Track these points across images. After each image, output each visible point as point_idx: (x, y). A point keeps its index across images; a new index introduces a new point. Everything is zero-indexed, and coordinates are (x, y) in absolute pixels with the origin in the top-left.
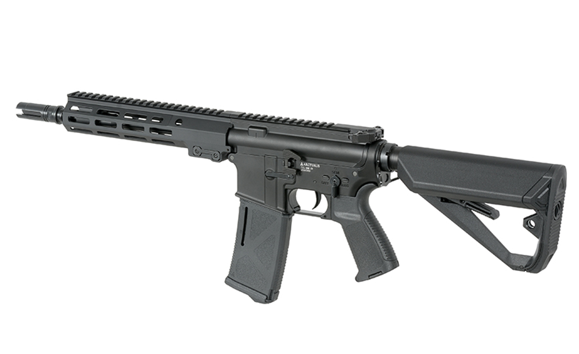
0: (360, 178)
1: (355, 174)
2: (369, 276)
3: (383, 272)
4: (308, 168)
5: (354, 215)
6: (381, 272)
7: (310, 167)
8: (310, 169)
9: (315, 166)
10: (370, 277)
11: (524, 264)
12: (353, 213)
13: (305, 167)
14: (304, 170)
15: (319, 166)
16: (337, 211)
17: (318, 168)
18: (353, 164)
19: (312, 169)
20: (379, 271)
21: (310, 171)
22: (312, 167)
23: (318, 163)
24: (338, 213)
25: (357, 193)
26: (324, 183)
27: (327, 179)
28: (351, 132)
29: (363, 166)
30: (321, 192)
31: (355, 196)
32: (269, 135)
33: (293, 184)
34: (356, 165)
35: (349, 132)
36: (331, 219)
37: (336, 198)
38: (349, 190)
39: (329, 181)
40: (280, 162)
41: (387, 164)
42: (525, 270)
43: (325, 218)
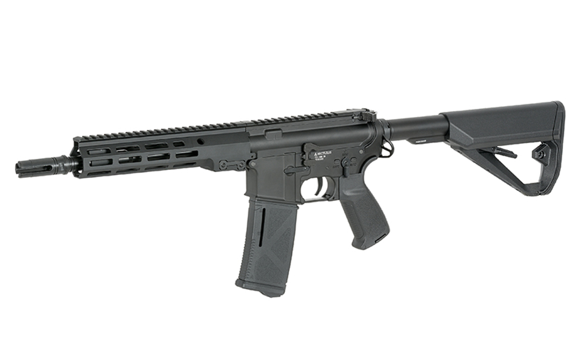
0: (366, 154)
1: (361, 152)
4: (321, 157)
5: (361, 189)
7: (323, 155)
8: (323, 157)
9: (327, 153)
11: (538, 189)
13: (318, 156)
14: (319, 159)
15: (330, 152)
17: (330, 154)
18: (359, 143)
19: (325, 156)
21: (323, 159)
22: (325, 155)
23: (330, 150)
24: (347, 191)
25: (361, 169)
26: (336, 167)
27: (338, 163)
28: (353, 115)
29: (369, 142)
30: (333, 176)
31: (360, 172)
32: (285, 135)
33: (308, 175)
34: (362, 143)
35: (352, 115)
36: (339, 199)
37: (345, 178)
38: (356, 168)
39: (340, 164)
40: (298, 157)
41: (389, 136)
42: (540, 194)
43: (334, 199)
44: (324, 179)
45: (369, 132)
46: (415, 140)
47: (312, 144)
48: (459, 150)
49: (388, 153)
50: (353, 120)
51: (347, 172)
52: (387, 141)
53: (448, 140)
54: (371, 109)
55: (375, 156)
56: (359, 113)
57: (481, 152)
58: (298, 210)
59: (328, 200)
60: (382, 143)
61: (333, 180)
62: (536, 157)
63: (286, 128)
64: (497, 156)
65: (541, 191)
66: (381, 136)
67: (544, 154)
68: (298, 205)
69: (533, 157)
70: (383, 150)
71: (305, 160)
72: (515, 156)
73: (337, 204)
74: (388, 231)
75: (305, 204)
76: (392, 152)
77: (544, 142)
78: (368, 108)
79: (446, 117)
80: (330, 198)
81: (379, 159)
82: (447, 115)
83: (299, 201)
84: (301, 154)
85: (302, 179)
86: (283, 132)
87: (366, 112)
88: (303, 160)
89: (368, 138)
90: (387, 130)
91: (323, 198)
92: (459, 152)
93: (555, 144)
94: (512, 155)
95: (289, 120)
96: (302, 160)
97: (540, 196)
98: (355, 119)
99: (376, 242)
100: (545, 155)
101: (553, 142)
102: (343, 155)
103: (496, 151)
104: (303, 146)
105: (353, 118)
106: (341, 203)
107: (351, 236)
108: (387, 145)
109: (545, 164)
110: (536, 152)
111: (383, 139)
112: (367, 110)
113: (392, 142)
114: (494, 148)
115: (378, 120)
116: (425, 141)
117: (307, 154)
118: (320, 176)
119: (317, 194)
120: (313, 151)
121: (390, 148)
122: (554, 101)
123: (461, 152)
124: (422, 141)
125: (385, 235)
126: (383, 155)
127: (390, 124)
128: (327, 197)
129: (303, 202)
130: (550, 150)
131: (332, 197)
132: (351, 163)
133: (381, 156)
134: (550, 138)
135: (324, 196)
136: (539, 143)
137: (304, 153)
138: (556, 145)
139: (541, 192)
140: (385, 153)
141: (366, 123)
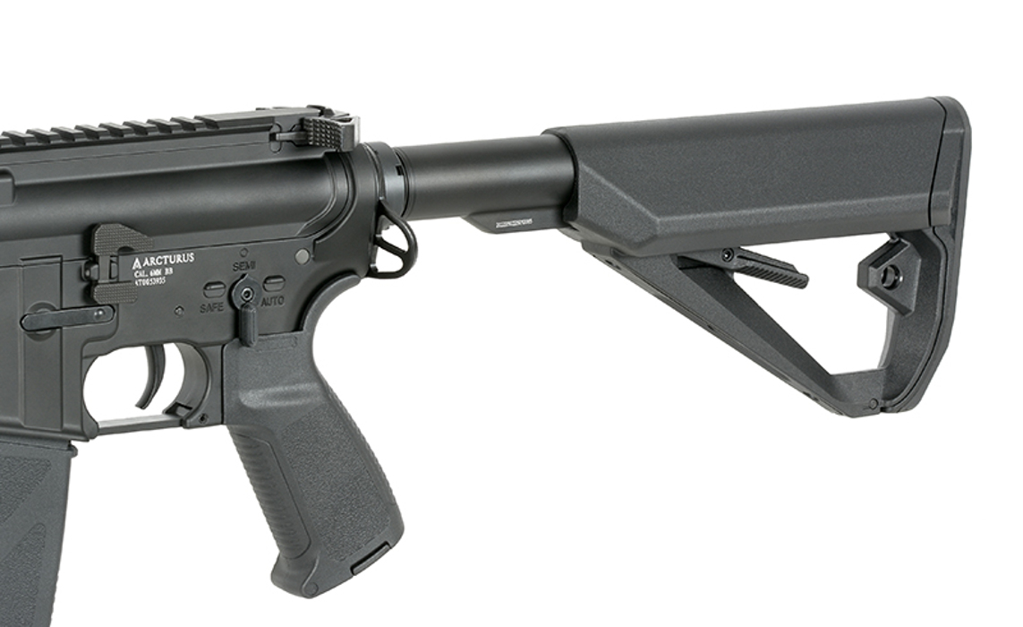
0: (319, 265)
1: (303, 256)
2: (352, 568)
3: (391, 545)
4: (158, 272)
5: (302, 387)
6: (386, 543)
7: (163, 267)
8: (163, 272)
9: (179, 259)
10: (355, 570)
11: (878, 392)
12: (297, 381)
13: (148, 269)
14: (147, 281)
16: (248, 389)
17: (189, 264)
18: (298, 224)
19: (169, 271)
20: (382, 542)
21: (162, 279)
22: (169, 265)
23: (192, 249)
24: (250, 394)
25: (302, 317)
26: (211, 308)
27: (218, 294)
28: (275, 129)
29: (328, 224)
30: (199, 340)
31: (298, 326)
32: (24, 193)
33: (110, 337)
34: (305, 224)
35: (269, 129)
36: (222, 423)
37: (245, 348)
38: (285, 312)
39: (224, 299)
40: (71, 272)
41: (403, 202)
42: (883, 410)
43: (204, 422)
44: (172, 352)
45: (331, 188)
46: (492, 217)
47: (120, 226)
48: (611, 259)
49: (395, 263)
50: (274, 146)
51: (253, 328)
52: (395, 223)
53: (574, 224)
54: (338, 106)
55: (351, 272)
56: (296, 121)
57: (688, 264)
58: (74, 461)
59: (182, 423)
60: (378, 230)
61: (203, 355)
62: (870, 285)
63: (29, 171)
64: (741, 280)
65: (887, 398)
66: (374, 204)
67: (897, 273)
68: (73, 443)
69: (863, 283)
70: (381, 253)
71: (96, 283)
72: (799, 281)
73: (218, 440)
74: (397, 530)
75: (99, 438)
76: (408, 257)
77: (900, 234)
78: (327, 106)
79: (564, 144)
80: (189, 416)
81: (367, 282)
82: (570, 137)
83: (77, 427)
84: (83, 262)
85: (88, 349)
86: (17, 183)
87: (322, 118)
88: (91, 284)
89: (327, 210)
90: (394, 183)
91: (167, 418)
92: (609, 263)
93: (934, 240)
94: (791, 277)
95: (42, 142)
96: (84, 285)
97: (882, 414)
98: (281, 142)
99: (354, 569)
100: (901, 279)
101: (929, 233)
102: (238, 266)
103: (736, 262)
104: (88, 234)
105: (272, 137)
106: (232, 434)
107: (268, 550)
108: (392, 235)
109: (899, 309)
110: (871, 268)
111: (381, 211)
112: (324, 111)
113: (409, 223)
114: (730, 252)
115: (360, 146)
116: (529, 221)
117: (104, 261)
118: (155, 339)
119: (143, 404)
120: (126, 250)
121: (403, 245)
122: (934, 96)
123: (615, 262)
124: (519, 223)
125: (384, 547)
126: (381, 269)
127: (406, 161)
128: (180, 415)
129: (90, 430)
130: (920, 260)
131: (198, 416)
132: (266, 295)
133: (373, 273)
134: (920, 223)
135: (171, 411)
136: (882, 239)
137: (93, 260)
138: (941, 247)
139: (888, 403)
140: (386, 262)
141: (320, 155)
